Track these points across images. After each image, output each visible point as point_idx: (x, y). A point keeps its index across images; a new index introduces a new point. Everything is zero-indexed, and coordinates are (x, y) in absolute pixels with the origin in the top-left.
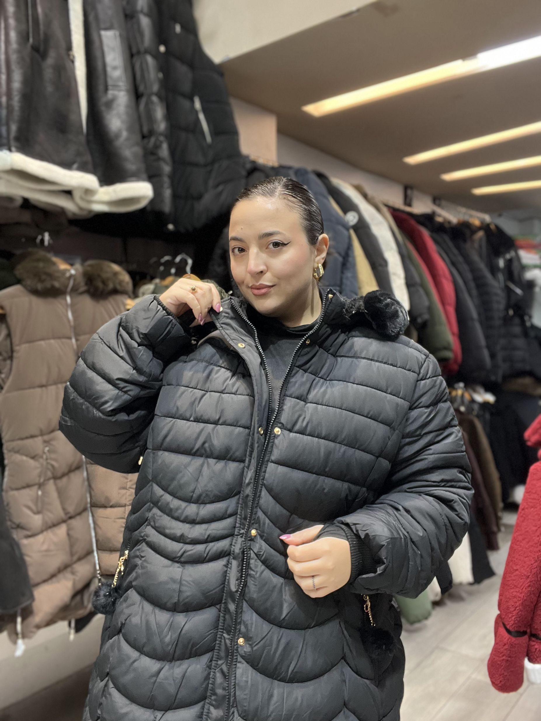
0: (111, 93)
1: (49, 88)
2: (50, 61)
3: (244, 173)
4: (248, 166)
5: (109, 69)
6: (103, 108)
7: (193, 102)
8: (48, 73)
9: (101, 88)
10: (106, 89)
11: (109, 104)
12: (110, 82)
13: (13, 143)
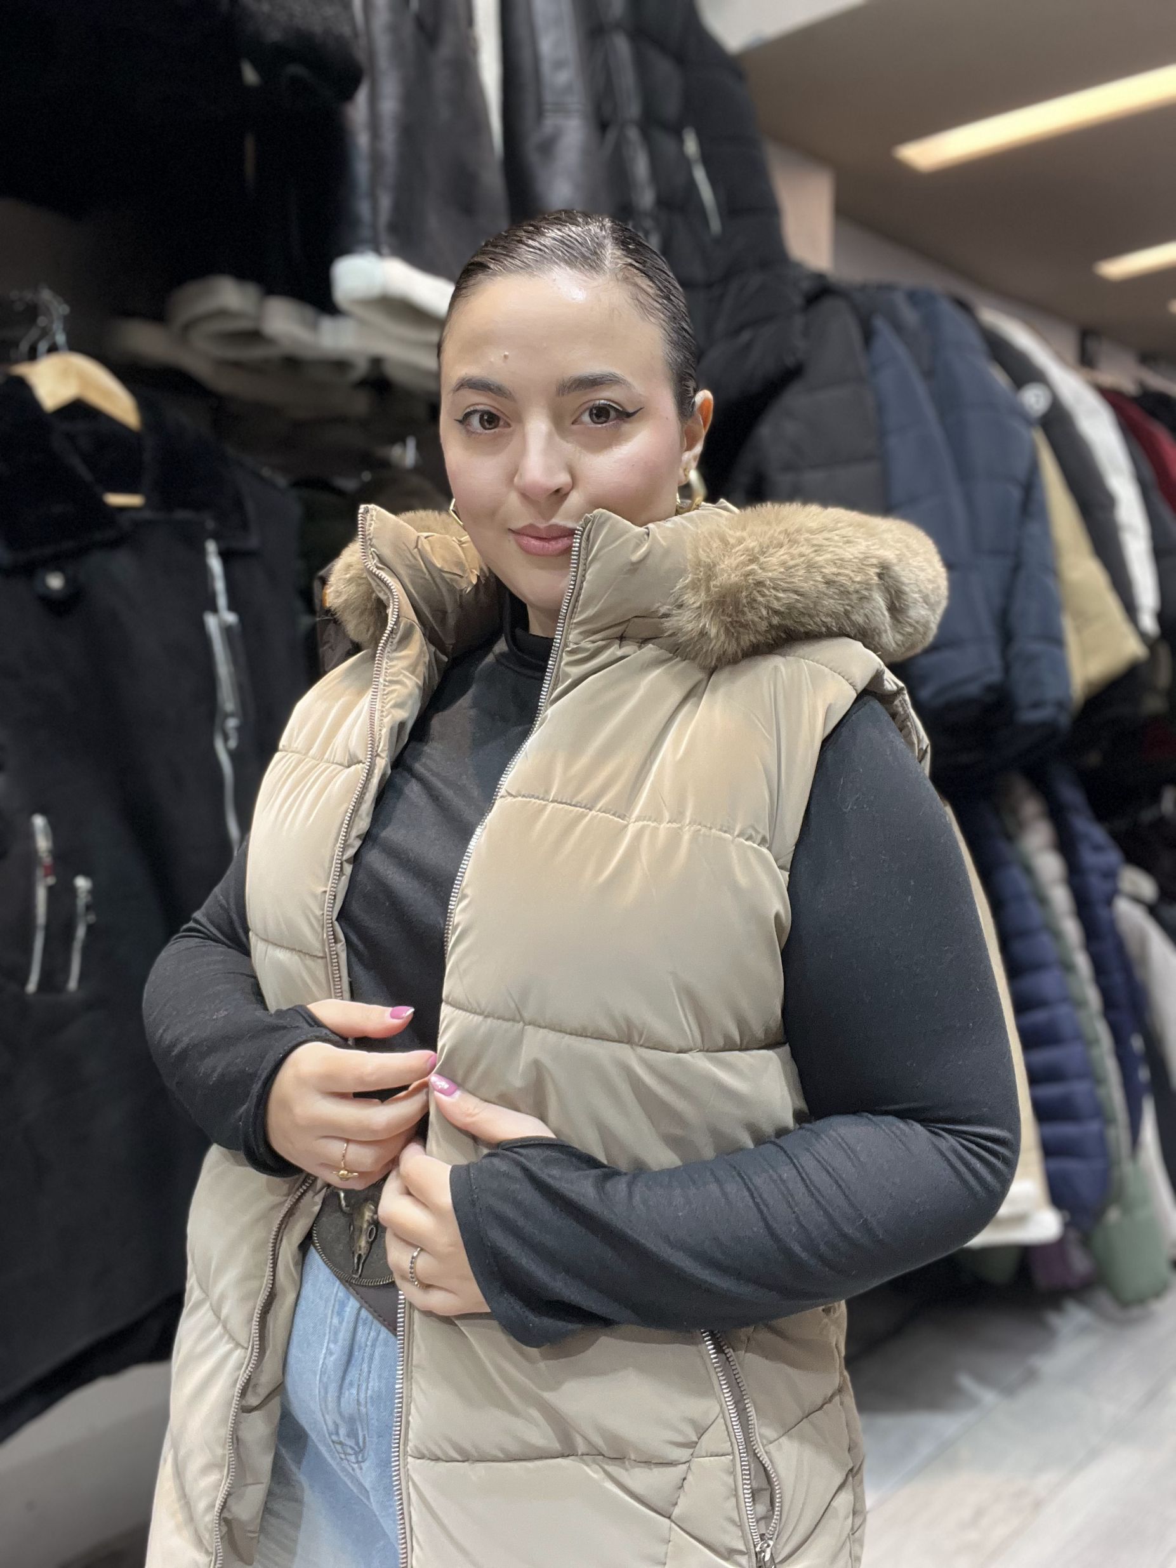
0: (550, 123)
1: (444, 113)
2: (445, 51)
3: (798, 301)
4: (806, 285)
5: (546, 68)
6: (533, 157)
7: (681, 141)
8: (442, 81)
9: (530, 112)
10: (540, 114)
11: (548, 147)
12: (549, 97)
13: (384, 236)
